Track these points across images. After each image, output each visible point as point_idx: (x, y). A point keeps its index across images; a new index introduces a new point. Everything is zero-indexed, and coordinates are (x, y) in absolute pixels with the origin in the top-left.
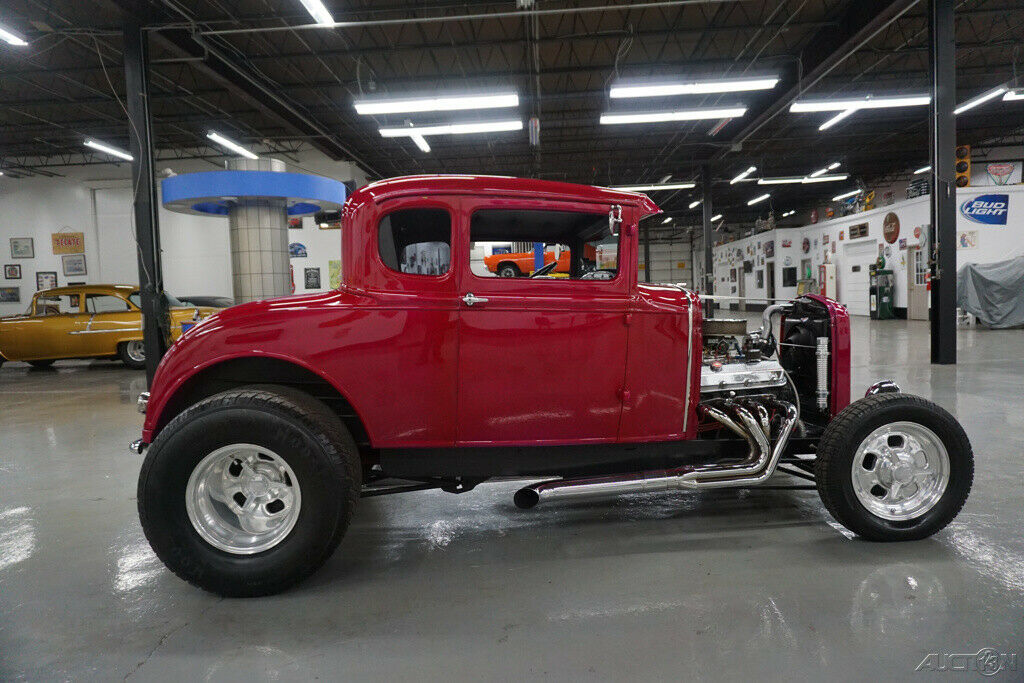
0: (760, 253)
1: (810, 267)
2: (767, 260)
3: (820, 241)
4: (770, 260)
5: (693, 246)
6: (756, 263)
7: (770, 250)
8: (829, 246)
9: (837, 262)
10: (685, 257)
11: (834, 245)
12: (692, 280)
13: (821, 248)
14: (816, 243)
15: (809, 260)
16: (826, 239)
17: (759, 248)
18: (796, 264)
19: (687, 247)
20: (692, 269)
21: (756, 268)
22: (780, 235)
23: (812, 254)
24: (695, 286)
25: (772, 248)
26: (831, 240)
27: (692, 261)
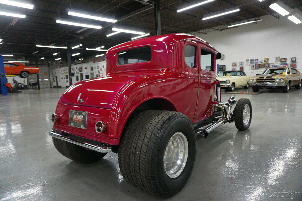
0: (77, 71)
1: (93, 75)
2: (80, 73)
3: (97, 68)
4: (81, 73)
5: (49, 68)
6: (75, 73)
7: (81, 69)
8: (99, 69)
9: (102, 73)
10: (47, 71)
11: (101, 69)
12: (50, 78)
13: (97, 70)
14: (95, 68)
15: (93, 73)
16: (98, 67)
17: (77, 69)
18: (89, 74)
19: (47, 68)
20: (49, 75)
21: (76, 75)
22: (84, 65)
23: (94, 71)
24: (51, 80)
25: (82, 69)
26: (100, 68)
27: (49, 72)
